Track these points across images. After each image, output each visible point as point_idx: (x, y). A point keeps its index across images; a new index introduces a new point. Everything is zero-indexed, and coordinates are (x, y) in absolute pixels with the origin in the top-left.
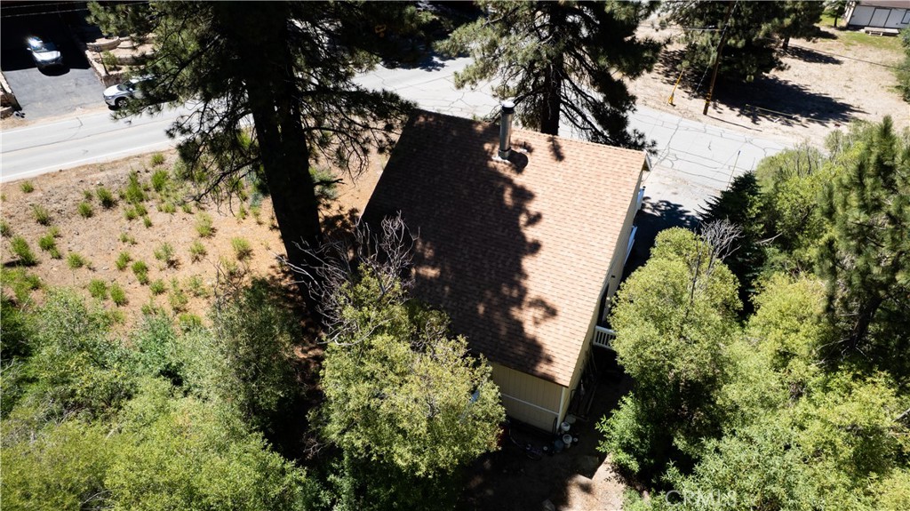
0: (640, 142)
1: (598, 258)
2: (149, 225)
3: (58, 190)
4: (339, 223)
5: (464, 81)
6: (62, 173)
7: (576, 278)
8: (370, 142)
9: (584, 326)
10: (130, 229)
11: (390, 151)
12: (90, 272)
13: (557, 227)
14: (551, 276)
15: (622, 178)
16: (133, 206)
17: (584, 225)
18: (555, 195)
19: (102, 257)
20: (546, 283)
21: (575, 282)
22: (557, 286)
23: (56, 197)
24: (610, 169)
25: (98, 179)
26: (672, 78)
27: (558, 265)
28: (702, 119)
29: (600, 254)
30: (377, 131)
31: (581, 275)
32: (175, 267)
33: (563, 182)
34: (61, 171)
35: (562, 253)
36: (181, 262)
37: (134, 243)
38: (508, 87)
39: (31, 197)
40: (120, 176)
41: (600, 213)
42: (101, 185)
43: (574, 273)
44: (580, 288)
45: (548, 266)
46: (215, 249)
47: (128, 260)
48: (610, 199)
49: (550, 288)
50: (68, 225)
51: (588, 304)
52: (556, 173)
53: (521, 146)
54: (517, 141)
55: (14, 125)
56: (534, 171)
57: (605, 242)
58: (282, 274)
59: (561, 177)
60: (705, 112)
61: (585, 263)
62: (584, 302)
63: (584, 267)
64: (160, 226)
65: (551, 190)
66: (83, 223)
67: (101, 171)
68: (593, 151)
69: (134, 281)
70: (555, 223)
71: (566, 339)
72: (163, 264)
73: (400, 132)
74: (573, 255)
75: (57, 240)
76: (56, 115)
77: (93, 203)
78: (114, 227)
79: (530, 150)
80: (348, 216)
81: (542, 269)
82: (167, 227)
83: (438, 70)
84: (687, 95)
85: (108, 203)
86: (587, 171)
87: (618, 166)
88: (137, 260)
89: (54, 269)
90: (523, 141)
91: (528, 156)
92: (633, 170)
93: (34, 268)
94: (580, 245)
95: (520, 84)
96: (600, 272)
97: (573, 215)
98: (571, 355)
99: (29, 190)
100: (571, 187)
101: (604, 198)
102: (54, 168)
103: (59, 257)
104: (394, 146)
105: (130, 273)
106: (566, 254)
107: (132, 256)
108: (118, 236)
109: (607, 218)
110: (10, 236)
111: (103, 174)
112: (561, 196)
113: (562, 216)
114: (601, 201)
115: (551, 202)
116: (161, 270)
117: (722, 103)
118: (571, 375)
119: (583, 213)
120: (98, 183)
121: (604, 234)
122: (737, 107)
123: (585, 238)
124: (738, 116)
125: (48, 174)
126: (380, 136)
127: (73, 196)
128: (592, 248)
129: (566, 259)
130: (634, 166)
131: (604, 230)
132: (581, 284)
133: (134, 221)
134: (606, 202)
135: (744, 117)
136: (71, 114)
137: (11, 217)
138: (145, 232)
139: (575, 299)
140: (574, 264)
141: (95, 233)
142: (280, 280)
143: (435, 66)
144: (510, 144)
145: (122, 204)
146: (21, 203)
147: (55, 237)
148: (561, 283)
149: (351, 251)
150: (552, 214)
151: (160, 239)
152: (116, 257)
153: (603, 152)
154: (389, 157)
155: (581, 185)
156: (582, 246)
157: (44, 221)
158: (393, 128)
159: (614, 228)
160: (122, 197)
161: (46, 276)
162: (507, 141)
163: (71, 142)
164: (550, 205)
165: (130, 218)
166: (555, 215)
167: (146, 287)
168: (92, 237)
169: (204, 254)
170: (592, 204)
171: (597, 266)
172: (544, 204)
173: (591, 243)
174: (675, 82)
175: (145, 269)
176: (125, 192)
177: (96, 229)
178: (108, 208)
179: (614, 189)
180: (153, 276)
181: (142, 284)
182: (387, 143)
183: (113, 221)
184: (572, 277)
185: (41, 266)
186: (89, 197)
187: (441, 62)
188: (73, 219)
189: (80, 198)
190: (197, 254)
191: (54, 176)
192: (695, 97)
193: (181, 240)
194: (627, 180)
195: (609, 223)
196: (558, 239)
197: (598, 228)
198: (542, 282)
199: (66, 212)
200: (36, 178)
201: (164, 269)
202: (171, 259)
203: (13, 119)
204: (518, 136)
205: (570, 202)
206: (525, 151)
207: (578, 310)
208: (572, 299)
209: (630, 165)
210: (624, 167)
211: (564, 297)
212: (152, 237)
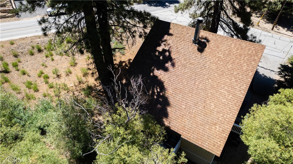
0: (254, 40)
1: (238, 95)
2: (53, 60)
3: (22, 45)
4: (124, 64)
5: (178, 10)
6: (27, 38)
7: (227, 104)
8: (136, 32)
9: (229, 128)
10: (46, 61)
11: (145, 37)
12: (28, 77)
13: (219, 78)
14: (214, 101)
15: (253, 57)
16: (48, 52)
17: (232, 78)
18: (219, 62)
19: (34, 72)
20: (212, 104)
21: (226, 106)
22: (217, 106)
23: (22, 47)
24: (247, 52)
25: (37, 41)
26: (258, 15)
27: (218, 96)
28: (271, 32)
29: (239, 93)
30: (139, 28)
31: (229, 103)
32: (59, 78)
33: (223, 56)
34: (26, 37)
35: (220, 91)
36: (62, 75)
37: (46, 67)
38: (196, 14)
39: (13, 47)
40: (45, 41)
41: (240, 73)
42: (38, 43)
43: (226, 101)
44: (228, 109)
45: (213, 96)
46: (75, 71)
47: (42, 73)
48: (246, 67)
49: (213, 107)
50: (24, 58)
51: (232, 117)
52: (220, 52)
53: (204, 39)
54: (202, 36)
55: (15, 20)
56: (209, 51)
57: (242, 88)
58: (99, 84)
59: (222, 54)
60: (272, 29)
61: (231, 97)
62: (230, 116)
63: (231, 99)
64: (57, 61)
65: (217, 60)
66: (30, 57)
67: (40, 38)
68: (238, 43)
69: (43, 82)
70: (218, 76)
71: (220, 133)
72: (55, 76)
73: (150, 29)
74: (226, 92)
75: (19, 64)
76: (30, 17)
77: (34, 50)
78: (40, 60)
79: (208, 41)
80: (128, 62)
81: (210, 97)
82: (59, 61)
83: (168, 8)
84: (264, 22)
85: (40, 51)
86: (235, 52)
87: (251, 51)
88: (45, 74)
89: (16, 75)
90: (205, 36)
91: (207, 43)
92: (258, 53)
93: (8, 74)
94: (229, 88)
95: (201, 13)
96: (239, 102)
97: (227, 73)
98: (222, 142)
99: (12, 44)
100: (227, 59)
101: (243, 66)
102: (24, 36)
103: (18, 70)
104: (147, 35)
105: (42, 79)
106: (222, 91)
107: (44, 72)
108: (41, 63)
109: (244, 76)
110: (3, 60)
111: (39, 39)
112: (222, 63)
113: (222, 73)
114: (242, 68)
115: (217, 66)
116: (54, 78)
117: (279, 25)
118: (221, 151)
119: (232, 72)
120: (37, 43)
121: (242, 84)
122: (286, 27)
123: (232, 84)
124: (286, 31)
125: (22, 38)
126: (141, 30)
127: (28, 47)
128: (236, 90)
129: (222, 94)
130: (259, 52)
131: (242, 81)
132: (229, 107)
133: (48, 58)
134: (244, 68)
135: (289, 32)
136: (35, 17)
137: (4, 53)
138: (51, 63)
139: (226, 114)
140: (226, 97)
141: (33, 62)
142: (98, 86)
143: (166, 6)
144: (199, 37)
145: (45, 51)
146: (9, 48)
147: (19, 62)
148: (219, 105)
149: (125, 80)
150: (216, 71)
151: (56, 66)
152: (38, 72)
153: (243, 44)
154: (144, 40)
155: (232, 59)
156: (231, 88)
157: (16, 56)
158: (147, 27)
159: (247, 81)
160: (45, 48)
161: (12, 77)
162: (198, 36)
163: (33, 27)
164: (216, 67)
165: (47, 57)
166: (218, 72)
167: (47, 85)
168: (32, 63)
169: (71, 73)
170: (237, 68)
171: (237, 99)
172: (213, 66)
173: (235, 87)
174: (259, 17)
175: (48, 78)
176: (46, 47)
177: (34, 60)
178: (39, 52)
179: (248, 62)
180: (50, 80)
181: (46, 83)
182: (144, 33)
183: (40, 58)
184: (225, 103)
185: (11, 73)
186: (33, 48)
187: (168, 5)
188: (26, 56)
189: (30, 48)
190: (68, 73)
191: (23, 39)
192: (267, 23)
193: (63, 67)
194: (255, 58)
195: (245, 78)
196: (219, 84)
197: (239, 80)
198: (210, 104)
199: (24, 53)
200: (17, 40)
201: (55, 78)
202: (58, 74)
203: (16, 18)
204: (203, 34)
205: (226, 67)
206: (206, 41)
207: (227, 119)
208: (224, 114)
209: (257, 51)
210: (254, 52)
211: (220, 112)
212: (53, 65)
